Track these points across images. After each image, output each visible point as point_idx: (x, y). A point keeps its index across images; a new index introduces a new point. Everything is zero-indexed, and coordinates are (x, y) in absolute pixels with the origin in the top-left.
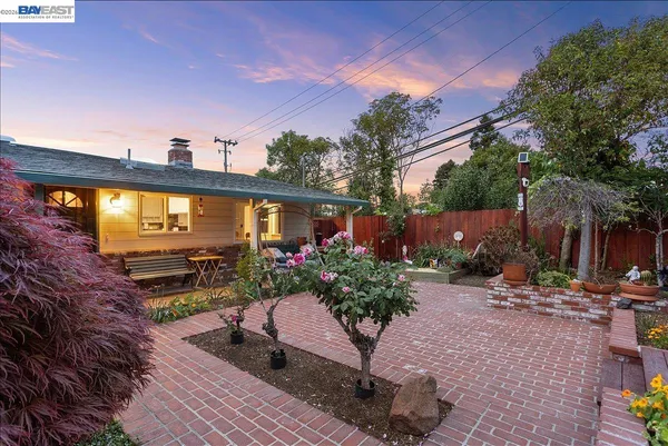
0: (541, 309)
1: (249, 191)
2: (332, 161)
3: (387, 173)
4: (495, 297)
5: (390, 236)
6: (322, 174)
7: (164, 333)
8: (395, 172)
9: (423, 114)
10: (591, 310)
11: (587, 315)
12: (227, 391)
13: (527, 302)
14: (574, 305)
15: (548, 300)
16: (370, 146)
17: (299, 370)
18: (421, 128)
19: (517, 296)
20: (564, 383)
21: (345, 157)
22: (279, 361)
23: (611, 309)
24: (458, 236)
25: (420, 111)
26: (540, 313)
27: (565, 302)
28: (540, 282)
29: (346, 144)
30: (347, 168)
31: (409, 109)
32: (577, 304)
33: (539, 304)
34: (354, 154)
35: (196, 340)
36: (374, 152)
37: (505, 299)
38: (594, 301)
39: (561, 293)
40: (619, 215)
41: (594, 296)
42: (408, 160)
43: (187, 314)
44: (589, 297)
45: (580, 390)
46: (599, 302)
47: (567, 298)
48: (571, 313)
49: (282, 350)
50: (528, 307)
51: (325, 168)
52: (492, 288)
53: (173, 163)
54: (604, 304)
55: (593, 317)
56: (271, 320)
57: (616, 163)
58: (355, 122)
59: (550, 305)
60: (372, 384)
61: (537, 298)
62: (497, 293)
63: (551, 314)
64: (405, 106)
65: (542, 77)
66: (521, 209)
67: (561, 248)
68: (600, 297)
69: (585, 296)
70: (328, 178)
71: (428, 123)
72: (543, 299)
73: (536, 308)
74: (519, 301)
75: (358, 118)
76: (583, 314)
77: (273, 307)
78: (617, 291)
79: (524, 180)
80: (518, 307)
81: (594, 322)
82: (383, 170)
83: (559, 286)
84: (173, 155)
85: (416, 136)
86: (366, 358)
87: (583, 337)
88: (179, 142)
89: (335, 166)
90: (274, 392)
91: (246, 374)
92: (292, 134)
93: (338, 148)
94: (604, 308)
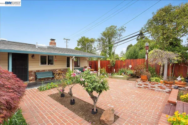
0: (152, 88)
1: (69, 54)
2: (95, 45)
3: (110, 48)
4: (139, 85)
5: (111, 66)
6: (93, 48)
7: (43, 94)
8: (113, 48)
9: (121, 31)
10: (166, 89)
11: (165, 90)
12: (56, 111)
13: (148, 86)
14: (161, 87)
15: (154, 86)
16: (106, 40)
17: (78, 105)
18: (120, 35)
19: (145, 84)
20: (153, 111)
21: (99, 44)
22: (73, 102)
23: (172, 89)
24: (130, 66)
25: (120, 31)
26: (151, 90)
27: (158, 87)
28: (151, 80)
29: (99, 40)
30: (99, 47)
31: (116, 30)
32: (162, 87)
33: (151, 87)
34: (101, 43)
35: (52, 96)
36: (107, 42)
37: (141, 85)
38: (167, 86)
39: (157, 84)
40: (175, 61)
41: (167, 85)
42: (117, 44)
43: (51, 88)
44: (166, 85)
45: (158, 113)
46: (169, 86)
47: (159, 85)
48: (160, 90)
49: (74, 100)
50: (148, 88)
51: (93, 47)
52: (137, 82)
53: (51, 46)
54: (170, 87)
55: (167, 91)
56: (71, 91)
57: (176, 45)
58: (101, 34)
59: (154, 87)
60: (97, 110)
61: (150, 85)
62: (139, 83)
63: (154, 90)
64: (115, 29)
65: (154, 21)
66: (146, 59)
67: (160, 70)
68: (169, 85)
69: (164, 85)
70: (94, 50)
71: (122, 34)
72: (152, 85)
73: (150, 88)
74: (145, 86)
75: (102, 33)
76: (164, 90)
77: (72, 87)
78: (174, 83)
79: (147, 51)
80: (145, 88)
81: (167, 92)
82: (109, 47)
83: (157, 82)
84: (51, 43)
85: (119, 38)
86: (95, 102)
87: (162, 97)
88: (52, 40)
89: (96, 46)
90: (69, 111)
91: (63, 106)
92: (84, 37)
93: (97, 41)
94: (170, 88)
